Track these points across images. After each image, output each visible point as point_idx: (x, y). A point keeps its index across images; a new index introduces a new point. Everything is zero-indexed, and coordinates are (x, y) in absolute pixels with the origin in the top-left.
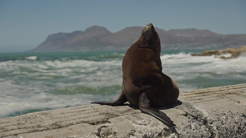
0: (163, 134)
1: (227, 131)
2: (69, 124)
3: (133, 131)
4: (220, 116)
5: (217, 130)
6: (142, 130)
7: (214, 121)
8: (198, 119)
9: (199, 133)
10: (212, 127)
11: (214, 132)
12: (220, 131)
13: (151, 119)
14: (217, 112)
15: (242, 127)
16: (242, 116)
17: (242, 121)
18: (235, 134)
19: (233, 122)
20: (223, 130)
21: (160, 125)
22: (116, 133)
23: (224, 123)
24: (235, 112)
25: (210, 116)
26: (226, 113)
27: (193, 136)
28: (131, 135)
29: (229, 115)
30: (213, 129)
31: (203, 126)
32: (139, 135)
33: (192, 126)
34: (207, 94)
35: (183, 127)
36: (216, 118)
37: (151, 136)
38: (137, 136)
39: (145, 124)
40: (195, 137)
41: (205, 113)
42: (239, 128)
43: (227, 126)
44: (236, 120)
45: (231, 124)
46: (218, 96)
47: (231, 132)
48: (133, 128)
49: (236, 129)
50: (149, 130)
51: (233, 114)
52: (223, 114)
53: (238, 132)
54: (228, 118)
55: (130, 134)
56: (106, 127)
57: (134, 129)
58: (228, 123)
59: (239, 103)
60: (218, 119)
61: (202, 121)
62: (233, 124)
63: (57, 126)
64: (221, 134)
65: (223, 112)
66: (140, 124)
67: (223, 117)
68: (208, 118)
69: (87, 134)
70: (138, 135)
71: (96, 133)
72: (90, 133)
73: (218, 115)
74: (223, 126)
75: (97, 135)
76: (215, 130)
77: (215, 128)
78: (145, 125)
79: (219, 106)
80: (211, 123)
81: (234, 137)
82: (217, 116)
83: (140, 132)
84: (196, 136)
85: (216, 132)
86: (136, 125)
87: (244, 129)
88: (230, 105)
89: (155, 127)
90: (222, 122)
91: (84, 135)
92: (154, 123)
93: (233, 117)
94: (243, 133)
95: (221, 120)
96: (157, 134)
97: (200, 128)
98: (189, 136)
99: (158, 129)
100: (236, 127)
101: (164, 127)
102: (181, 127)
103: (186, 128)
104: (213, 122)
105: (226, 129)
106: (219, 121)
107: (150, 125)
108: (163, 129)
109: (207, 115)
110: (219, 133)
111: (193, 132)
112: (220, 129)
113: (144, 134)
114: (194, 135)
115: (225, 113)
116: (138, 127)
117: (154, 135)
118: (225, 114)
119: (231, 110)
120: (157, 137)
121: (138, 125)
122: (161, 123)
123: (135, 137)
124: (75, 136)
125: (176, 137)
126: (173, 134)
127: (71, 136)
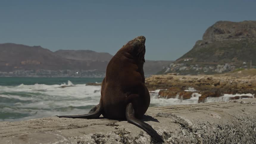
0: (163, 137)
1: (209, 139)
2: (85, 126)
3: (142, 133)
4: (202, 126)
5: (202, 138)
7: (198, 129)
8: (186, 127)
9: (189, 139)
10: (197, 135)
11: (199, 139)
14: (198, 122)
15: (219, 136)
16: (218, 127)
17: (218, 131)
18: (214, 142)
19: (212, 131)
20: (206, 138)
22: (129, 133)
23: (206, 132)
24: (212, 123)
25: (194, 124)
29: (208, 125)
30: (198, 137)
31: (191, 133)
32: (147, 136)
33: (183, 132)
34: (178, 109)
35: (177, 132)
36: (199, 127)
38: (146, 137)
40: (186, 142)
41: (190, 122)
42: (217, 137)
43: (208, 134)
44: (214, 130)
45: (211, 133)
47: (212, 140)
49: (215, 138)
51: (211, 125)
53: (216, 141)
54: (208, 128)
55: (140, 135)
56: (118, 129)
57: (142, 131)
58: (209, 132)
59: (212, 116)
61: (189, 129)
63: (76, 126)
64: (205, 142)
65: (203, 122)
67: (204, 127)
68: (193, 127)
72: (111, 132)
74: (206, 134)
76: (200, 138)
77: (200, 136)
79: (199, 117)
80: (196, 132)
82: (199, 125)
84: (187, 141)
85: (201, 139)
87: (220, 139)
88: (206, 117)
90: (205, 131)
91: (108, 133)
93: (211, 128)
94: (220, 142)
95: (203, 129)
97: (189, 135)
98: (183, 141)
100: (214, 136)
102: (175, 132)
103: (179, 133)
104: (198, 131)
105: (208, 137)
108: (163, 133)
109: (191, 124)
110: (203, 140)
111: (185, 138)
112: (204, 137)
114: (186, 140)
115: (205, 123)
118: (205, 124)
119: (208, 121)
122: (160, 128)
123: (144, 138)
124: (101, 133)
125: (173, 141)
126: (171, 138)
127: (98, 133)
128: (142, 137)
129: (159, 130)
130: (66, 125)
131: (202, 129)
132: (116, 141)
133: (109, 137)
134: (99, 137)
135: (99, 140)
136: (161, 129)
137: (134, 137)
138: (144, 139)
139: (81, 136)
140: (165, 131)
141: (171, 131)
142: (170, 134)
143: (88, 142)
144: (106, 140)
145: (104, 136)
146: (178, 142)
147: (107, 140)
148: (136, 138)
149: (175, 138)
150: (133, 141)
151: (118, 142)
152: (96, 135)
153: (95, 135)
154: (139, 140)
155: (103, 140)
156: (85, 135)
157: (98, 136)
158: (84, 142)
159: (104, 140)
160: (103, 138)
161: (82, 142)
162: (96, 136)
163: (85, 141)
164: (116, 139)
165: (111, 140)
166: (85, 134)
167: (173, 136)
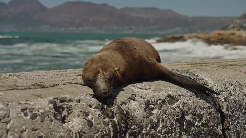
0: (166, 102)
1: (236, 103)
2: (54, 85)
3: (134, 96)
5: (225, 102)
6: (144, 95)
7: (221, 91)
9: (206, 104)
10: (220, 98)
11: (222, 104)
12: (228, 103)
13: (152, 84)
14: (223, 81)
18: (244, 108)
19: (242, 94)
20: (232, 103)
21: (163, 91)
23: (232, 94)
24: (243, 83)
25: (216, 85)
26: (234, 84)
27: (200, 107)
28: (131, 100)
29: (237, 86)
30: (220, 101)
32: (141, 101)
34: (204, 65)
35: (188, 95)
36: (223, 88)
37: (154, 102)
39: (147, 88)
40: (201, 107)
41: (211, 82)
43: (235, 98)
44: (245, 92)
45: (240, 96)
46: (219, 67)
47: (240, 105)
48: (133, 92)
49: (245, 102)
50: (151, 96)
51: (241, 85)
52: (231, 84)
54: (237, 89)
55: (130, 98)
57: (134, 94)
58: (236, 94)
60: (225, 90)
62: (242, 96)
63: (40, 86)
64: (229, 107)
65: (230, 81)
66: (140, 88)
67: (230, 88)
68: (215, 88)
69: (81, 95)
70: (139, 100)
71: (92, 95)
72: (85, 94)
73: (226, 85)
74: (232, 97)
75: (92, 97)
76: (222, 102)
77: (223, 99)
78: (147, 90)
79: (225, 75)
81: (243, 112)
82: (224, 86)
83: (141, 97)
84: (203, 107)
85: (224, 104)
86: (135, 89)
88: (237, 75)
89: (158, 93)
90: (231, 93)
91: (79, 96)
92: (155, 88)
93: (241, 89)
95: (229, 91)
96: (161, 101)
98: (196, 106)
99: (161, 95)
100: (245, 99)
101: (168, 94)
102: (186, 95)
103: (192, 96)
104: (221, 93)
105: (234, 101)
106: (227, 92)
107: (151, 90)
108: (167, 96)
109: (213, 84)
110: (227, 105)
111: (200, 102)
112: (228, 101)
113: (146, 100)
114: (201, 105)
115: (232, 83)
116: (139, 91)
117: (157, 102)
118: (232, 85)
119: (238, 81)
120: (160, 104)
121: (138, 89)
122: (163, 89)
123: (136, 103)
124: (67, 96)
125: (181, 106)
126: (178, 103)
127: (63, 96)
128: (133, 101)
129: (162, 92)
130: (29, 83)
131: (227, 91)
132: (89, 107)
133: (79, 101)
134: (64, 102)
135: (63, 106)
136: (164, 91)
137: (120, 102)
138: (136, 105)
139: (32, 101)
140: (170, 93)
141: (180, 94)
142: (177, 97)
143: (40, 109)
144: (73, 105)
145: (72, 101)
146: (188, 108)
147: (75, 106)
148: (122, 102)
149: (184, 103)
150: (116, 106)
151: (92, 109)
152: (59, 98)
153: (57, 98)
154: (127, 105)
155: (69, 105)
156: (39, 99)
157: (62, 101)
158: (33, 109)
159: (71, 105)
160: (70, 104)
161: (29, 110)
162: (59, 101)
163: (36, 107)
164: (89, 104)
165: (80, 106)
166: (41, 98)
167: (182, 100)
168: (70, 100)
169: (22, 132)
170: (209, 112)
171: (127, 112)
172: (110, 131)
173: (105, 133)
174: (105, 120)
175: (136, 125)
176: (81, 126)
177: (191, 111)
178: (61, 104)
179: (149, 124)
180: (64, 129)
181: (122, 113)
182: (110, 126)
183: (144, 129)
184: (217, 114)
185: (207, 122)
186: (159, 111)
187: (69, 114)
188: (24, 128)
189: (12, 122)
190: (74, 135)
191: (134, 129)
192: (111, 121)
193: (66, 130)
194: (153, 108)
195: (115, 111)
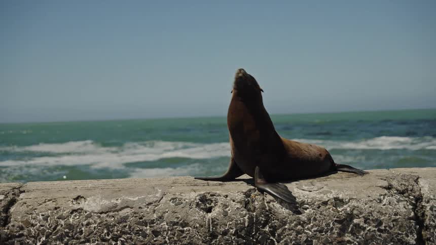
0: (329, 203)
5: (430, 211)
7: (432, 199)
8: (406, 194)
9: (391, 210)
11: (426, 213)
13: (325, 187)
21: (331, 193)
31: (403, 203)
35: (367, 199)
37: (310, 203)
50: (311, 197)
61: (412, 197)
66: (304, 190)
68: (425, 195)
71: (243, 192)
72: (237, 192)
75: (242, 194)
76: (427, 211)
78: (310, 191)
80: (427, 202)
84: (384, 212)
89: (322, 195)
91: (230, 192)
92: (324, 191)
96: (320, 202)
98: (372, 211)
99: (325, 197)
101: (336, 197)
102: (362, 199)
103: (371, 201)
104: (431, 201)
107: (317, 192)
108: (333, 198)
110: (432, 215)
111: (382, 208)
113: (300, 200)
117: (315, 202)
120: (319, 205)
124: (218, 192)
125: (349, 210)
126: (346, 206)
127: (215, 192)
129: (329, 194)
132: (232, 202)
133: (226, 196)
134: (214, 196)
135: (212, 199)
136: (334, 194)
140: (340, 196)
141: (354, 198)
142: (347, 200)
143: (187, 199)
145: (220, 196)
146: (360, 212)
148: (270, 200)
149: (354, 206)
150: (260, 203)
151: (234, 203)
152: (211, 193)
153: (209, 193)
154: (275, 203)
157: (212, 195)
158: (182, 199)
160: (218, 198)
161: (179, 199)
162: (210, 195)
163: (185, 198)
164: (233, 199)
166: (195, 192)
167: (354, 203)
168: (219, 195)
169: (164, 213)
170: (393, 219)
171: (271, 208)
172: (245, 221)
173: (239, 222)
174: (242, 213)
175: (278, 220)
176: (215, 214)
177: (364, 215)
178: (211, 197)
179: (295, 220)
180: (199, 215)
181: (264, 208)
182: (246, 218)
183: (288, 225)
184: (408, 222)
185: (387, 228)
186: (312, 211)
187: (215, 205)
188: (167, 210)
189: (160, 206)
190: (207, 220)
191: (275, 223)
192: (249, 214)
193: (201, 215)
194: (308, 208)
195: (257, 206)
